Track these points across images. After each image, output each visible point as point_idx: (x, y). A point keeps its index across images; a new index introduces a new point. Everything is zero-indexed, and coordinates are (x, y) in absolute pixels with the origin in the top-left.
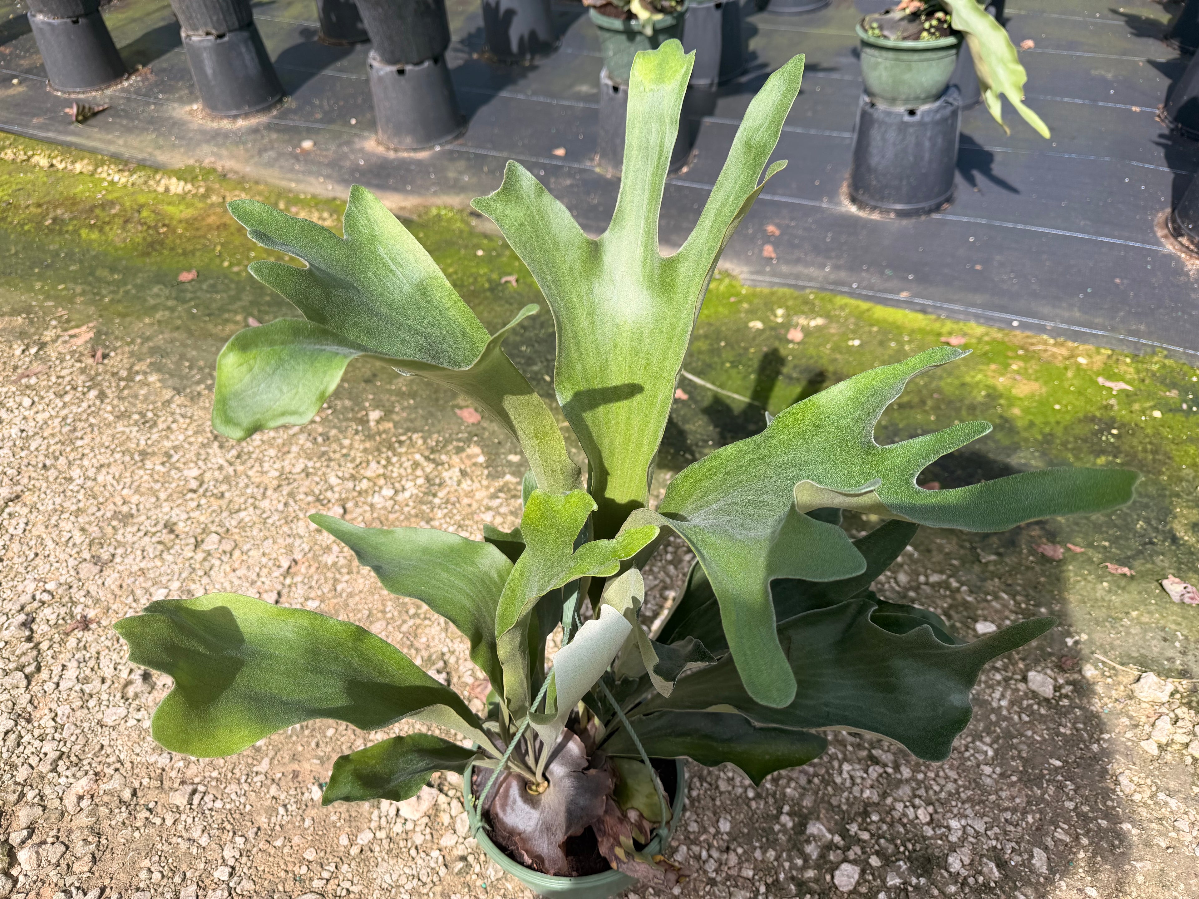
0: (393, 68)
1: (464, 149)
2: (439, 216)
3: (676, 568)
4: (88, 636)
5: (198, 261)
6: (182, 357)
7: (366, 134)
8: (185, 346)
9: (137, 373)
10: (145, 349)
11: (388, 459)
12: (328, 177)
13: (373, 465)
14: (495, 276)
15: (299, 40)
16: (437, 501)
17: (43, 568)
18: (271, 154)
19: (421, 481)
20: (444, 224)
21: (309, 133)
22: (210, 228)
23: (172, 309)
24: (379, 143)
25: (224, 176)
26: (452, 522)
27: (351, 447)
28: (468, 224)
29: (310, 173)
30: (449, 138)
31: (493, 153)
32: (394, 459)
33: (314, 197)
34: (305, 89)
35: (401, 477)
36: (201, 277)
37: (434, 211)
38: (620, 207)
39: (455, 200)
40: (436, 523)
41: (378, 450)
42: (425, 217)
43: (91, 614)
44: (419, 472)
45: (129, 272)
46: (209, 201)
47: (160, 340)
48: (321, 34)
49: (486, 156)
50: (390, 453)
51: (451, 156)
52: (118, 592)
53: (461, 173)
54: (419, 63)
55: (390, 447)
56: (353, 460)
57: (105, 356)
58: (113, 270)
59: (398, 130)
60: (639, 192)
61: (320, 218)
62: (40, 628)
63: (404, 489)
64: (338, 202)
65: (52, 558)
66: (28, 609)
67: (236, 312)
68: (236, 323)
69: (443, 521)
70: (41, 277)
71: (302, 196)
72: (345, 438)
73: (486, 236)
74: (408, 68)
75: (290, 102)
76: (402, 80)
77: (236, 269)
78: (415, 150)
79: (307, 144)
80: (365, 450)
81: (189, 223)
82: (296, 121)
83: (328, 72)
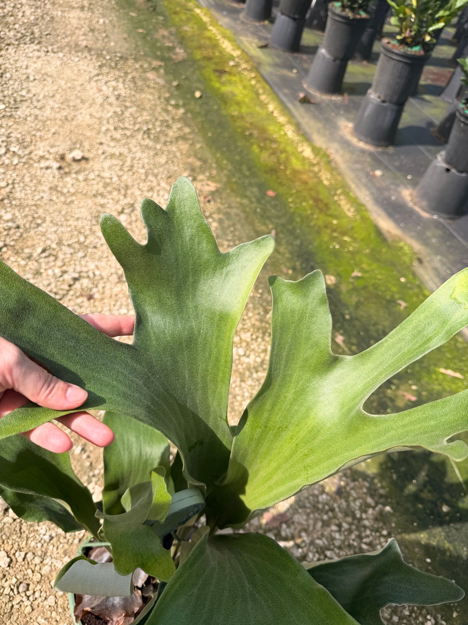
0: (445, 166)
1: (447, 226)
2: (401, 248)
3: (323, 526)
4: (86, 303)
5: (281, 190)
6: (234, 225)
7: (409, 186)
8: (239, 221)
9: (212, 218)
10: (225, 210)
11: (257, 337)
12: (372, 194)
13: (249, 334)
14: (397, 296)
15: (423, 125)
16: (255, 375)
17: (103, 264)
18: (359, 166)
19: (259, 360)
20: (399, 253)
21: (385, 168)
22: (300, 180)
23: (251, 202)
24: (411, 195)
25: (329, 162)
26: (250, 391)
27: (250, 318)
28: (411, 261)
29: (366, 186)
30: (445, 216)
31: (460, 239)
32: (259, 340)
33: (356, 198)
34: (403, 148)
35: (253, 350)
36: (276, 198)
37: (402, 244)
38: (372, 351)
39: (417, 246)
40: (243, 385)
41: (258, 329)
42: (394, 244)
43: (97, 296)
44: (262, 355)
45: (254, 175)
46: (311, 168)
47: (233, 211)
48: (436, 129)
49: (454, 237)
50: (261, 335)
51: (437, 225)
52: (113, 296)
53: (434, 236)
54: (461, 172)
55: (264, 333)
56: (244, 325)
57: (209, 201)
58: (249, 169)
59: (424, 195)
60: (391, 352)
61: (349, 210)
62: (77, 285)
63: (248, 357)
64: (363, 208)
65: (110, 263)
66: (83, 274)
67: (272, 223)
68: (268, 228)
69: (247, 387)
70: (223, 153)
71: (351, 194)
72: (252, 312)
73: (414, 274)
74: (453, 171)
75: (391, 150)
76: (446, 175)
77: (291, 205)
78: (424, 210)
79: (378, 173)
80: (253, 325)
81: (295, 172)
82: (385, 160)
83: (421, 148)
